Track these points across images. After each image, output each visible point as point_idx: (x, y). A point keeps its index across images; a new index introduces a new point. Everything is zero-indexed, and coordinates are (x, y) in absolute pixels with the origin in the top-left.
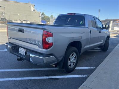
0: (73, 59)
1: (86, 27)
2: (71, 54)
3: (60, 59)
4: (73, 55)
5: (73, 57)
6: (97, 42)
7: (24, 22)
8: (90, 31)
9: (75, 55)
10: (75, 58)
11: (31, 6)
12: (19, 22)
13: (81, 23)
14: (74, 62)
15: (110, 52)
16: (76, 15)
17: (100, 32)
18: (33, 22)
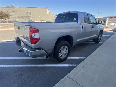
0: (64, 51)
1: (79, 23)
2: (62, 47)
3: (50, 52)
4: (64, 48)
5: (65, 49)
6: (90, 36)
7: (42, 22)
8: (82, 27)
9: (66, 47)
10: (66, 50)
11: (47, 10)
12: (39, 22)
13: (75, 19)
14: (65, 53)
15: (102, 44)
16: (71, 13)
17: (93, 27)
18: (48, 21)
